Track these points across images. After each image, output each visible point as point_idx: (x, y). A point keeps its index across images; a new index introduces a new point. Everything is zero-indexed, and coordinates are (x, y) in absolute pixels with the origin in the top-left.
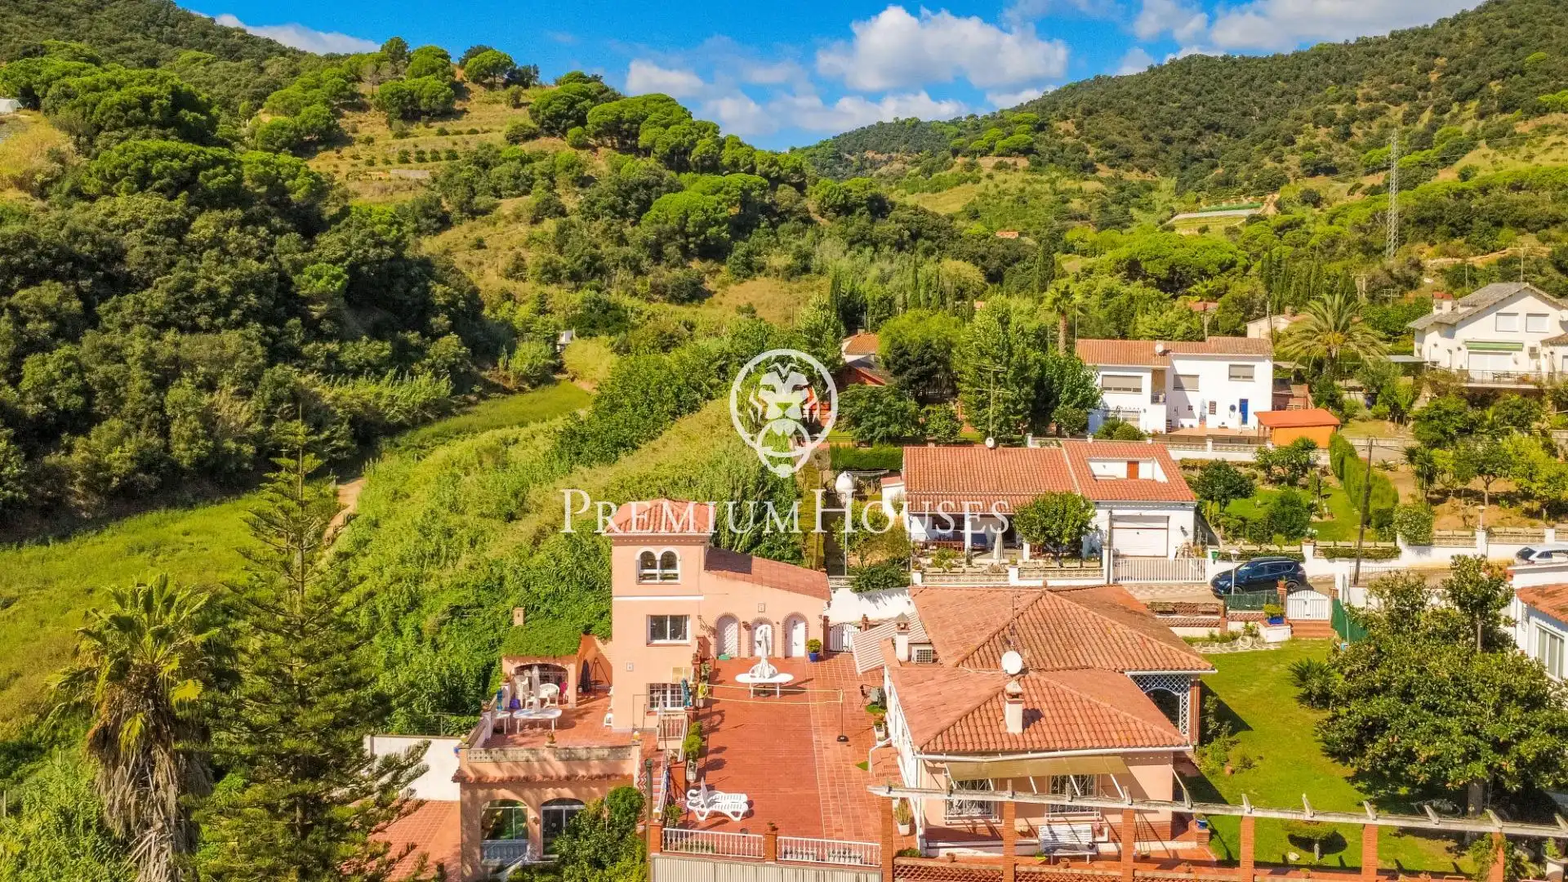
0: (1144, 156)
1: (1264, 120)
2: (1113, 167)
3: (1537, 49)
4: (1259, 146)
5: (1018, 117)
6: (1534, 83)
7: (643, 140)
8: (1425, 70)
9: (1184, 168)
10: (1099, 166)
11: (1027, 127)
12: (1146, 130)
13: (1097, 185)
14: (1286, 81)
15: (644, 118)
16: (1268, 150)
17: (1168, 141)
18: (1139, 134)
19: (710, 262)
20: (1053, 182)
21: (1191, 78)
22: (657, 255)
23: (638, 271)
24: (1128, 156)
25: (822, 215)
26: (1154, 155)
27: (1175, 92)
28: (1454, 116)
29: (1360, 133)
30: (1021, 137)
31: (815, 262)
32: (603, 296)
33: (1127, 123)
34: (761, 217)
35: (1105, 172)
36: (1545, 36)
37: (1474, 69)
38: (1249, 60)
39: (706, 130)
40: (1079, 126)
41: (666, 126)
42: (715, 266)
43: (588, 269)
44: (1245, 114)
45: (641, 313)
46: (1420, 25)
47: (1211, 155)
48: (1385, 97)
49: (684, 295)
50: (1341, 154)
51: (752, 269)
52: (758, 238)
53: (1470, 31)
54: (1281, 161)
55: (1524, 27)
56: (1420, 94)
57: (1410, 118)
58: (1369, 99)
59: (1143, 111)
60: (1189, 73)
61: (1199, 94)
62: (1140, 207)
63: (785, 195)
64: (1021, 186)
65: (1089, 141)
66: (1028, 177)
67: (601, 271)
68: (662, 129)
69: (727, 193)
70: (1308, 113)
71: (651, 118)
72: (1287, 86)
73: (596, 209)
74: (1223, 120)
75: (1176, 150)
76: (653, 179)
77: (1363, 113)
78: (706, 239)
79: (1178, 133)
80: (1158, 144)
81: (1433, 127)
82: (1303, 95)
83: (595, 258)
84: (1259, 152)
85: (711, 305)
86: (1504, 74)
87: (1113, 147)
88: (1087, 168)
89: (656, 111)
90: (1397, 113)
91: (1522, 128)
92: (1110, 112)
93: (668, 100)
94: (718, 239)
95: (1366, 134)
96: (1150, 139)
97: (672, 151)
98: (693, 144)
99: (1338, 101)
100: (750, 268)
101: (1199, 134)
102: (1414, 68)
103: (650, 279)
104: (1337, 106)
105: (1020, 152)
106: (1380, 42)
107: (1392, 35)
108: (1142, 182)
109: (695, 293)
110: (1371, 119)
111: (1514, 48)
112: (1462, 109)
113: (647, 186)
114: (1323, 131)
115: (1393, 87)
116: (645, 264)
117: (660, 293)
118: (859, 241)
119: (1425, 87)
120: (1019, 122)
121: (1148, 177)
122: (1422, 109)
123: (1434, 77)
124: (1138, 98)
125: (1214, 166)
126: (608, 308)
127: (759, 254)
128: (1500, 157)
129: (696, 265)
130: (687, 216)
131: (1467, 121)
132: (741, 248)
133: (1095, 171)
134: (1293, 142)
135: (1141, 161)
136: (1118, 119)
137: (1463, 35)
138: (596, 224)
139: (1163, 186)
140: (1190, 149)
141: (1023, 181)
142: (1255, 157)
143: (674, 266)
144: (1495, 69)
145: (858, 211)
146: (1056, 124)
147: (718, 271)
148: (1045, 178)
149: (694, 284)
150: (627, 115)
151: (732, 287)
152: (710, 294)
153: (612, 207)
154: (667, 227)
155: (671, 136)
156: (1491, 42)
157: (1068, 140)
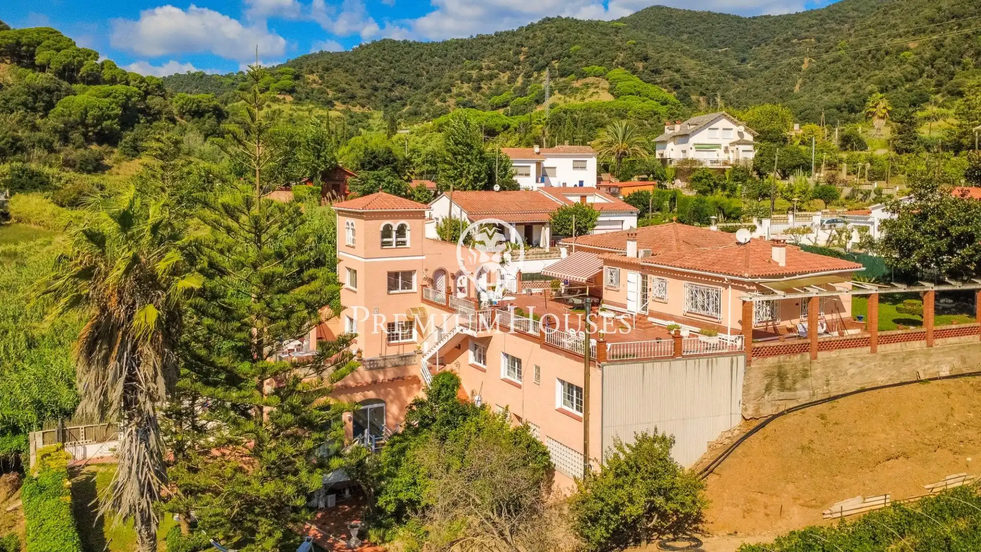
0: (362, 97)
1: (430, 80)
2: (344, 103)
3: (574, 44)
4: (431, 93)
5: (283, 70)
6: (576, 62)
7: (39, 59)
8: (517, 53)
9: (386, 106)
10: (336, 103)
11: (289, 76)
12: (362, 82)
13: (338, 114)
14: (440, 57)
15: (39, 43)
16: (438, 94)
17: (376, 89)
18: (358, 84)
19: (105, 146)
20: (310, 111)
21: (386, 52)
22: (65, 139)
23: (51, 150)
24: (353, 97)
25: (182, 118)
26: (368, 97)
27: (377, 60)
28: (536, 79)
29: (486, 87)
30: (286, 82)
31: (184, 147)
32: (27, 165)
33: (350, 77)
34: (140, 116)
35: (339, 106)
36: (576, 38)
37: (542, 54)
38: (418, 44)
39: (89, 55)
40: (321, 77)
41: (58, 50)
42: (109, 149)
43: (11, 147)
44: (418, 76)
45: (60, 179)
46: (510, 29)
47: (401, 98)
48: (497, 67)
49: (90, 167)
50: (477, 98)
51: (138, 151)
52: (138, 130)
53: (538, 33)
54: (445, 102)
55: (565, 33)
56: (515, 67)
57: (512, 80)
58: (489, 69)
59: (360, 72)
60: (384, 49)
61: (391, 63)
62: (364, 128)
63: (155, 102)
64: (290, 112)
65: (328, 87)
66: (294, 107)
67: (22, 149)
68: (55, 52)
69: (115, 97)
70: (456, 75)
71: (46, 43)
72: (441, 60)
73: (10, 105)
74: (407, 78)
75: (381, 95)
76: (53, 86)
77: (486, 76)
78: (102, 129)
79: (382, 84)
80: (370, 91)
81: (525, 85)
82: (450, 66)
83: (16, 139)
84: (432, 96)
85: (111, 174)
86: (559, 58)
87: (343, 91)
88: (330, 104)
89: (48, 39)
90: (504, 77)
91: (577, 84)
92: (339, 70)
93: (56, 32)
94: (111, 130)
95: (489, 88)
96: (365, 88)
97: (64, 68)
98: (81, 64)
99: (472, 69)
100: (135, 151)
101: (393, 86)
102: (511, 52)
103: (62, 156)
104: (472, 72)
105: (287, 92)
106: (490, 37)
107: (496, 34)
108: (363, 113)
109: (98, 167)
110: (491, 80)
111: (562, 44)
112: (540, 75)
113: (49, 91)
114: (466, 85)
115: (501, 62)
116: (57, 145)
117: (71, 166)
118: (211, 134)
119: (518, 63)
120: (283, 74)
121: (366, 110)
122: (518, 75)
123: (522, 58)
124: (355, 63)
125: (404, 105)
126: (33, 175)
127: (142, 140)
128: (568, 99)
129: (94, 147)
130: (87, 112)
131: (545, 81)
132: (128, 136)
133: (333, 105)
134: (450, 91)
135: (361, 101)
136: (345, 74)
137: (535, 36)
138: (12, 116)
139: (375, 115)
140: (389, 94)
141: (291, 110)
142: (430, 99)
143: (79, 147)
144: (554, 54)
145: (207, 115)
146: (307, 76)
147: (112, 152)
148: (305, 108)
149: (97, 160)
150: (24, 40)
151: (124, 163)
152: (109, 167)
153: (24, 104)
154: (71, 119)
155: (61, 58)
156: (550, 40)
157: (314, 86)
